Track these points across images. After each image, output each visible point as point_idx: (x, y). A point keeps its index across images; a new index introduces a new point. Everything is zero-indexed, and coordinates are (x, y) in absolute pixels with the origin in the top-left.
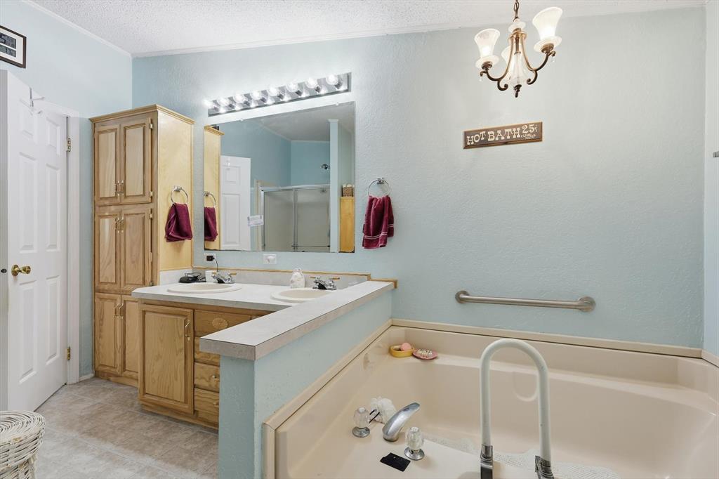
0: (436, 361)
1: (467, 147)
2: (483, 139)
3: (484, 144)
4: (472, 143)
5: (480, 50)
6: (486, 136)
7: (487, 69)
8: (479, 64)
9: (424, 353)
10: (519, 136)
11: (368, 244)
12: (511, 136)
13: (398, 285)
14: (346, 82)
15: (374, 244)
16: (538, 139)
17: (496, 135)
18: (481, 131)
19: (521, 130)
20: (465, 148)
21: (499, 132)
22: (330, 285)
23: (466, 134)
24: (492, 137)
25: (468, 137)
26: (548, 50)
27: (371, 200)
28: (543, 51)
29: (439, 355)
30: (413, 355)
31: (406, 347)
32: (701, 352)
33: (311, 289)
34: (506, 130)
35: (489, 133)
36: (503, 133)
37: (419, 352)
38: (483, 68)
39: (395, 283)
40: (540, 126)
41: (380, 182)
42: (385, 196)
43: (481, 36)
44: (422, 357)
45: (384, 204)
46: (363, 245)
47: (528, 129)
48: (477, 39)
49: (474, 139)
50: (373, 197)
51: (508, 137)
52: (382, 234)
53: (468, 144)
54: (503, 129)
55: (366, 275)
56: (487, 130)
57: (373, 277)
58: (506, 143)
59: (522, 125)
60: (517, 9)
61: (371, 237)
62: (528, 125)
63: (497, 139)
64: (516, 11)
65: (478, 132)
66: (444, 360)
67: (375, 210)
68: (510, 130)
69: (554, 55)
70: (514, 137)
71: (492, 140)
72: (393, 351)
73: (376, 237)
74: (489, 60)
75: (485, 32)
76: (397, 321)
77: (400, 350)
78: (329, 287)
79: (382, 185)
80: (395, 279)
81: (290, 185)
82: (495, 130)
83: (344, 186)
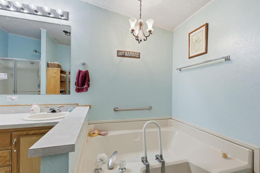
0: (108, 135)
1: (118, 56)
2: (123, 54)
3: (124, 56)
4: (120, 55)
5: (131, 25)
6: (125, 54)
7: (133, 32)
8: (130, 29)
9: (103, 132)
10: (134, 56)
11: (78, 90)
12: (132, 55)
13: (91, 107)
14: (65, 15)
15: (81, 91)
16: (139, 58)
17: (127, 54)
18: (123, 51)
19: (135, 54)
20: (117, 56)
21: (128, 53)
22: (58, 110)
23: (118, 51)
24: (126, 54)
25: (119, 53)
26: (150, 31)
27: (80, 72)
28: (149, 32)
29: (109, 132)
30: (99, 134)
31: (96, 132)
32: (172, 117)
33: (47, 113)
34: (131, 53)
35: (125, 53)
36: (129, 53)
37: (102, 133)
38: (132, 31)
39: (90, 106)
40: (139, 53)
41: (84, 64)
42: (86, 70)
43: (131, 20)
44: (103, 134)
45: (86, 74)
46: (76, 91)
47: (136, 54)
48: (130, 20)
49: (120, 54)
50: (80, 70)
51: (131, 55)
52: (85, 86)
53: (119, 55)
54: (130, 52)
55: (76, 104)
56: (125, 52)
57: (79, 104)
58: (130, 57)
59: (135, 52)
60: (141, 15)
61: (79, 88)
62: (137, 53)
63: (128, 55)
64: (141, 16)
65: (122, 51)
66: (111, 134)
67: (82, 76)
68: (132, 53)
69: (152, 34)
70: (133, 55)
71: (126, 55)
72: (91, 135)
73: (82, 88)
74: (133, 29)
75: (133, 19)
76: (91, 122)
77: (94, 133)
78: (58, 111)
79: (85, 66)
80: (90, 105)
81: (7, 57)
82: (127, 52)
83: (49, 62)
